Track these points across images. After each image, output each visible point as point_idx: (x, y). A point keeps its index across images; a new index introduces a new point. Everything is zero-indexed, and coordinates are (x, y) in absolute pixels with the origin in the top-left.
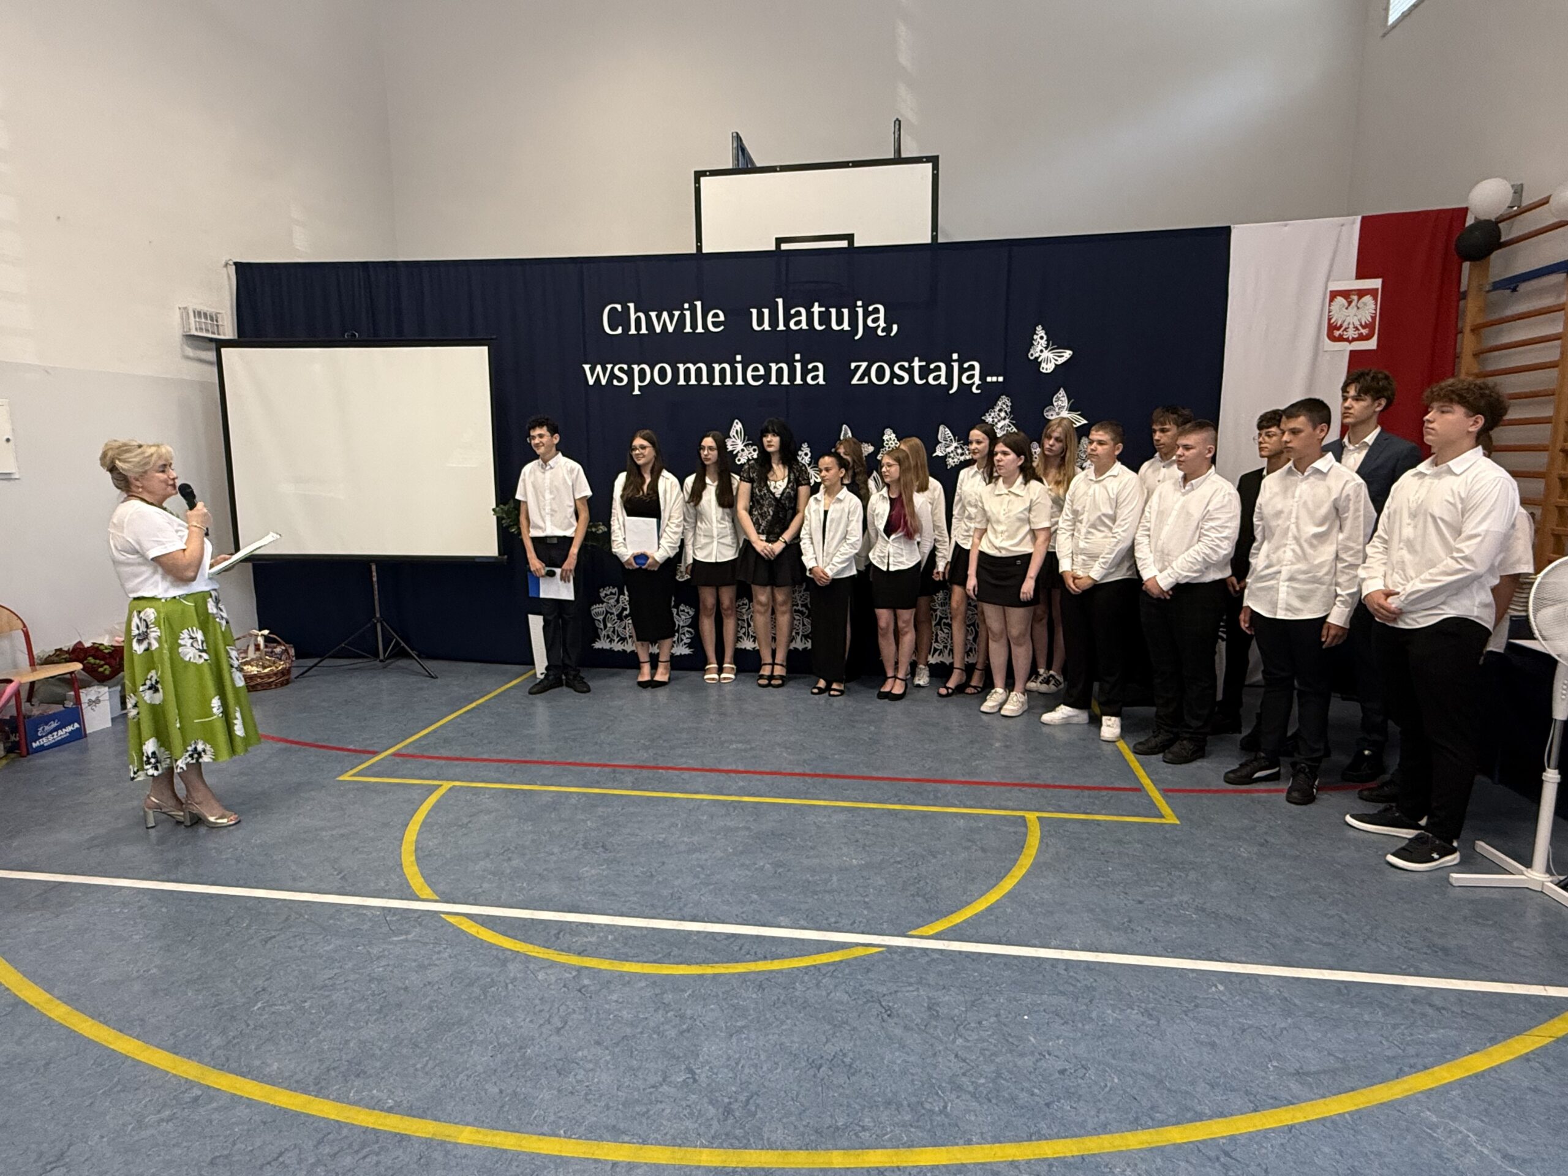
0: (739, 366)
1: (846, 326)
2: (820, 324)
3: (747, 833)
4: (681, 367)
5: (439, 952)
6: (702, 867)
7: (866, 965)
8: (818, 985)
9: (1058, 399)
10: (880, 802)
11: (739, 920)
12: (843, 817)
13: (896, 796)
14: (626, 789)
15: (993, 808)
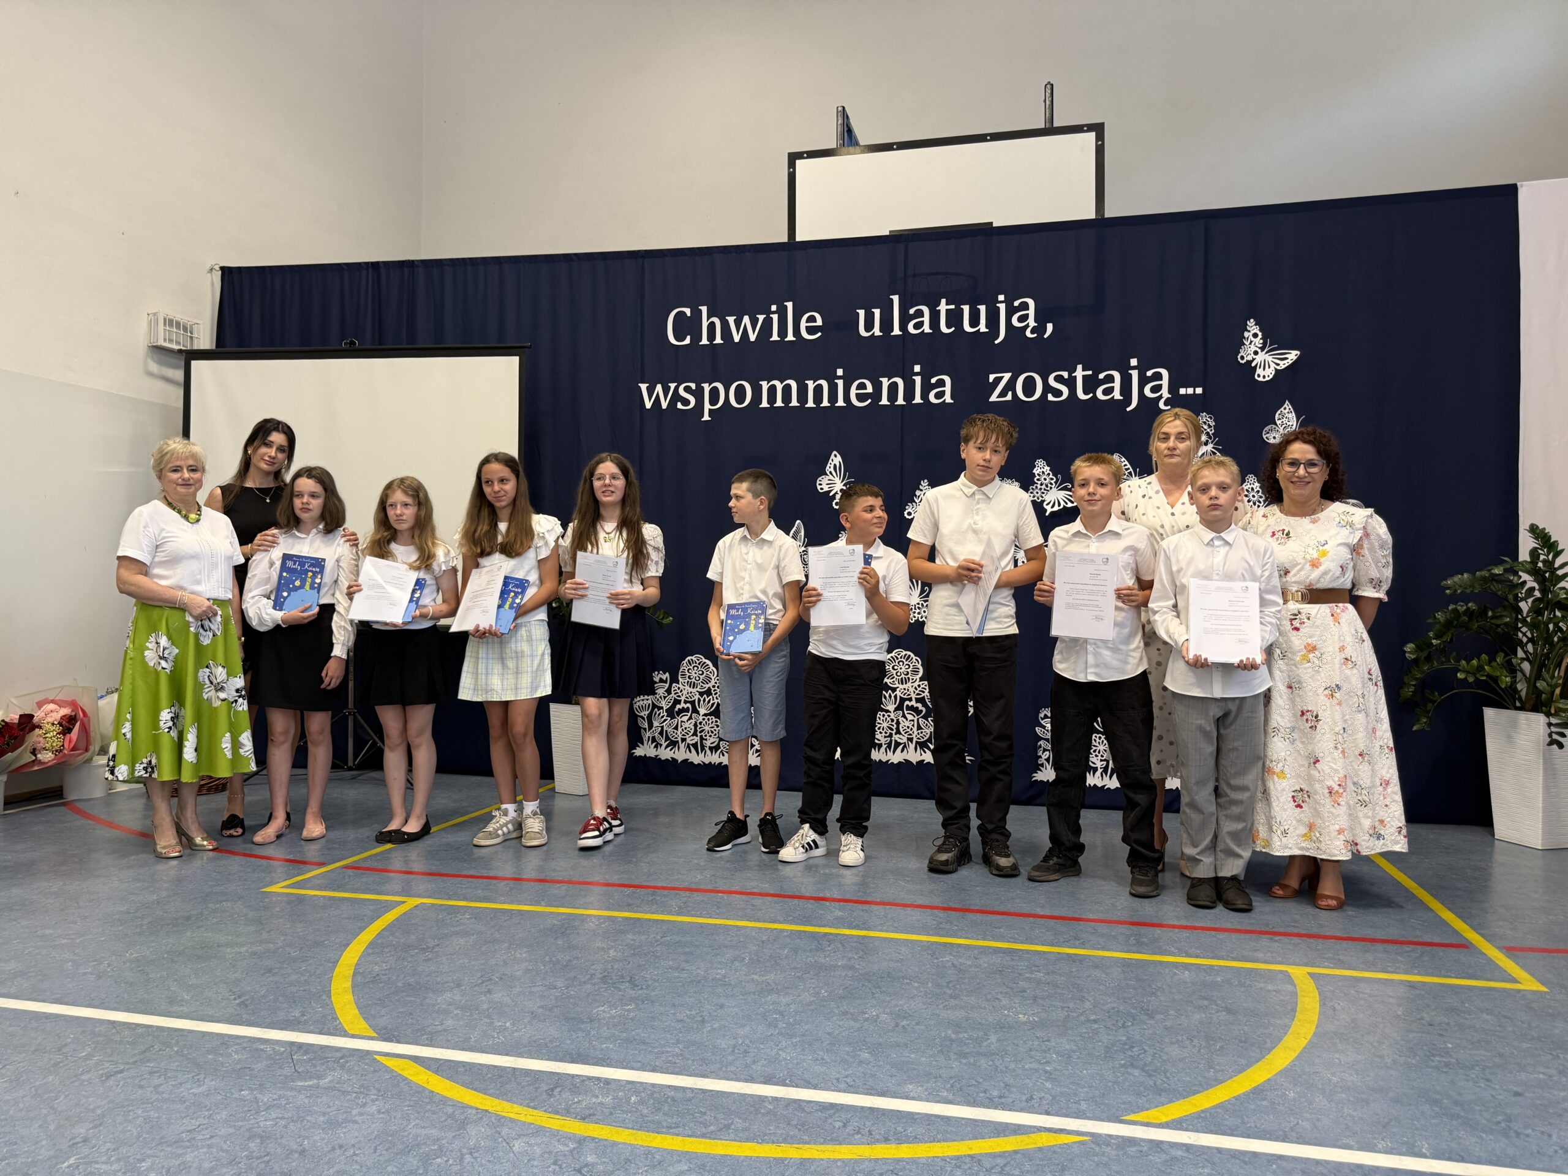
0: (840, 383)
1: (983, 327)
2: (948, 326)
3: (850, 973)
4: (765, 385)
5: (364, 1105)
6: (781, 1013)
7: (1059, 1160)
9: (1282, 413)
10: (1052, 945)
11: (843, 1086)
12: (996, 960)
13: (1076, 938)
14: (670, 913)
15: (1234, 959)
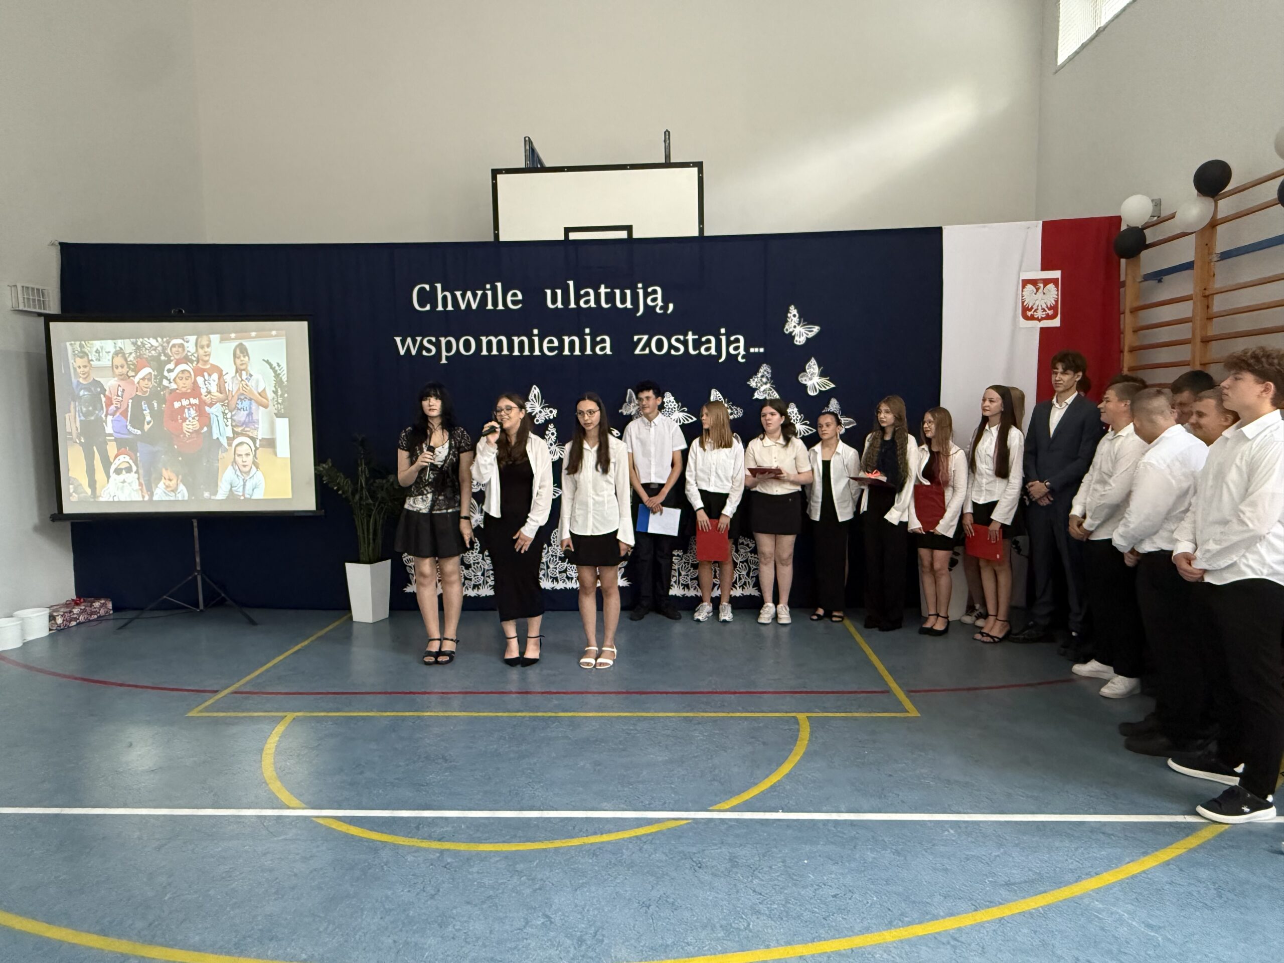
0: (536, 339)
1: (629, 305)
2: (607, 303)
3: (566, 741)
4: (484, 340)
6: (532, 769)
7: (678, 833)
8: (640, 849)
9: (810, 366)
10: (676, 711)
11: (568, 807)
12: (647, 724)
13: (689, 705)
15: (771, 712)
